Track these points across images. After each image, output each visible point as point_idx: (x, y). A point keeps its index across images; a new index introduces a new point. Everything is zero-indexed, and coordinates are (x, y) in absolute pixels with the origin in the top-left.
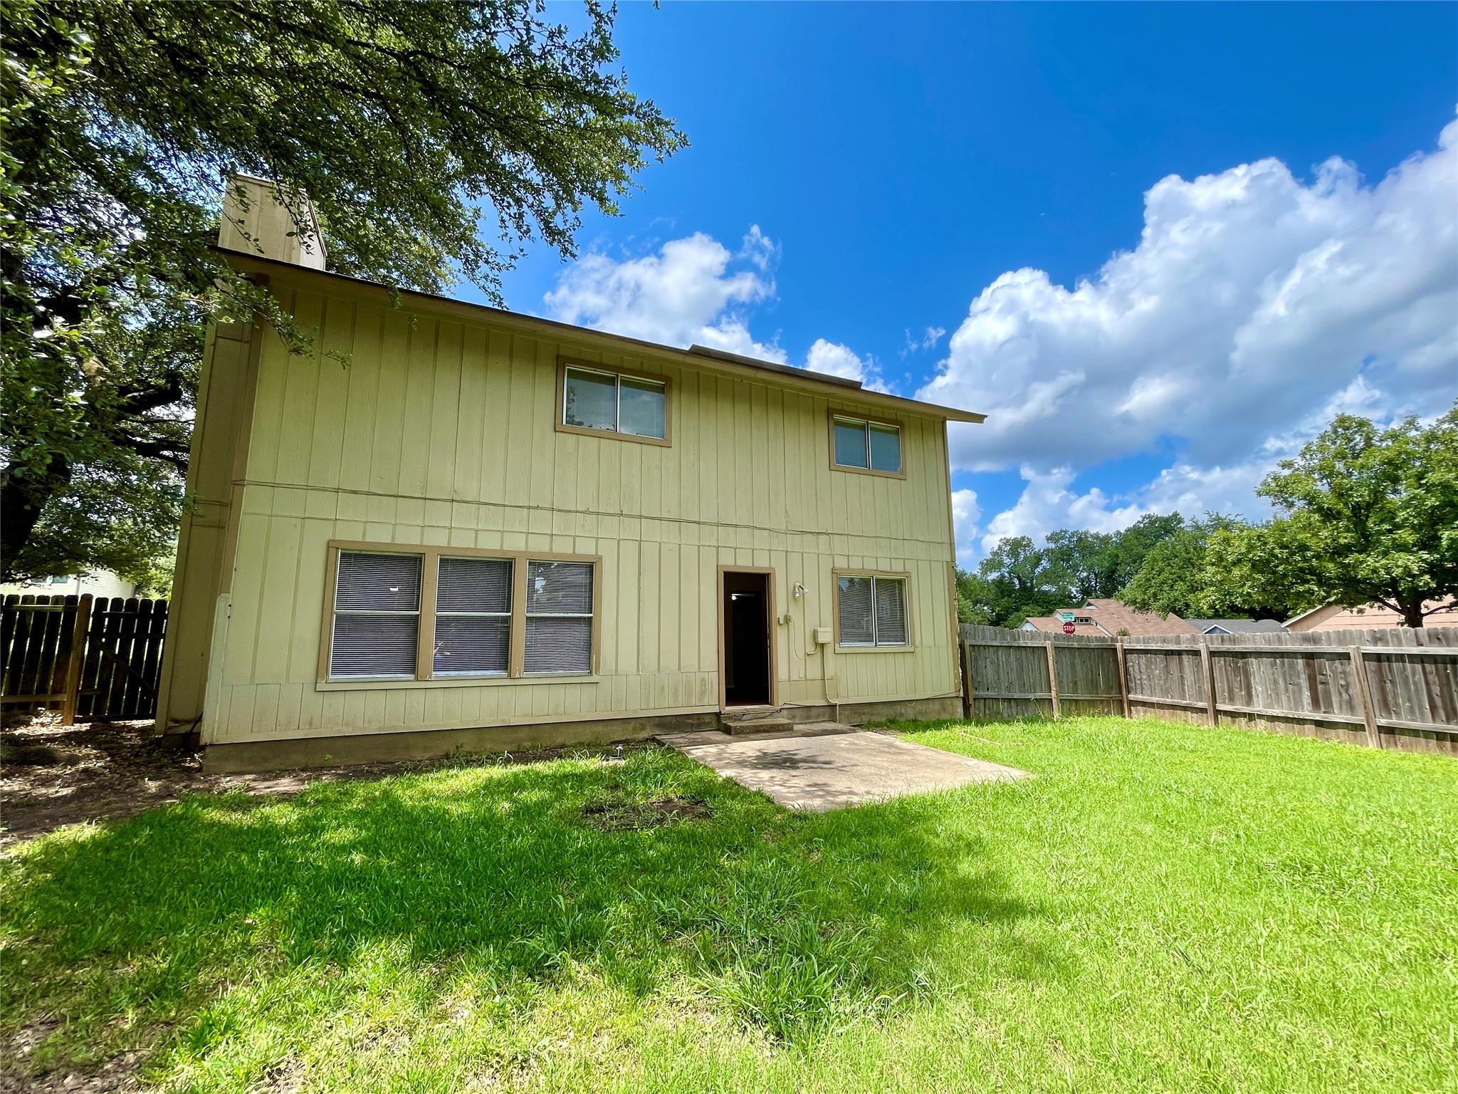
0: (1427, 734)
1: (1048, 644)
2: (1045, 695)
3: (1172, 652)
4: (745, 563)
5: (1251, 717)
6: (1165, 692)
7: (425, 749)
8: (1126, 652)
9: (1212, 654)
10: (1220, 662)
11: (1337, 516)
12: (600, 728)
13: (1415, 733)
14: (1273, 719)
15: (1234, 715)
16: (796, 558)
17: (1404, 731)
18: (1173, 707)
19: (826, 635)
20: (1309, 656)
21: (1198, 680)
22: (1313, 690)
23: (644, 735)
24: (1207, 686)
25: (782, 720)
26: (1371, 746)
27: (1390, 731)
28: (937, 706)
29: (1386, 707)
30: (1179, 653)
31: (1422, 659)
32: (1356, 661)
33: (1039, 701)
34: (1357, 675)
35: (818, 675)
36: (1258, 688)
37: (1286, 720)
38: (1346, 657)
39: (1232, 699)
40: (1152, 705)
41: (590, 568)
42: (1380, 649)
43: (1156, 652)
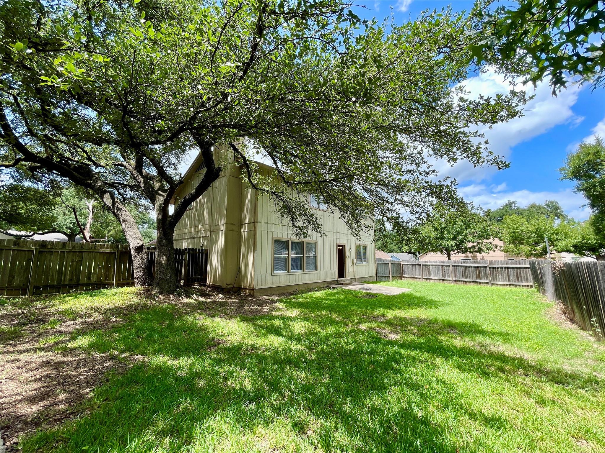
0: (462, 281)
1: (390, 263)
2: (388, 275)
3: (414, 265)
4: (341, 243)
5: (430, 279)
6: (412, 274)
7: (290, 290)
8: (403, 264)
9: (423, 265)
10: (424, 267)
11: (438, 230)
12: (318, 284)
13: (460, 281)
14: (434, 279)
15: (427, 279)
16: (349, 241)
17: (458, 281)
18: (413, 278)
19: (355, 261)
20: (442, 266)
21: (419, 272)
22: (442, 273)
23: (325, 286)
24: (421, 273)
25: (348, 282)
26: (452, 284)
27: (455, 281)
28: (372, 278)
29: (455, 276)
30: (415, 265)
31: (462, 266)
32: (451, 266)
33: (387, 277)
34: (451, 270)
35: (352, 271)
36: (432, 273)
37: (437, 280)
38: (449, 266)
39: (426, 276)
40: (408, 277)
41: (315, 244)
42: (455, 264)
43: (410, 265)
